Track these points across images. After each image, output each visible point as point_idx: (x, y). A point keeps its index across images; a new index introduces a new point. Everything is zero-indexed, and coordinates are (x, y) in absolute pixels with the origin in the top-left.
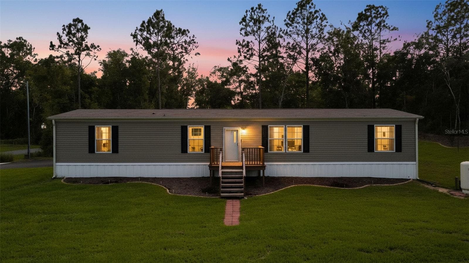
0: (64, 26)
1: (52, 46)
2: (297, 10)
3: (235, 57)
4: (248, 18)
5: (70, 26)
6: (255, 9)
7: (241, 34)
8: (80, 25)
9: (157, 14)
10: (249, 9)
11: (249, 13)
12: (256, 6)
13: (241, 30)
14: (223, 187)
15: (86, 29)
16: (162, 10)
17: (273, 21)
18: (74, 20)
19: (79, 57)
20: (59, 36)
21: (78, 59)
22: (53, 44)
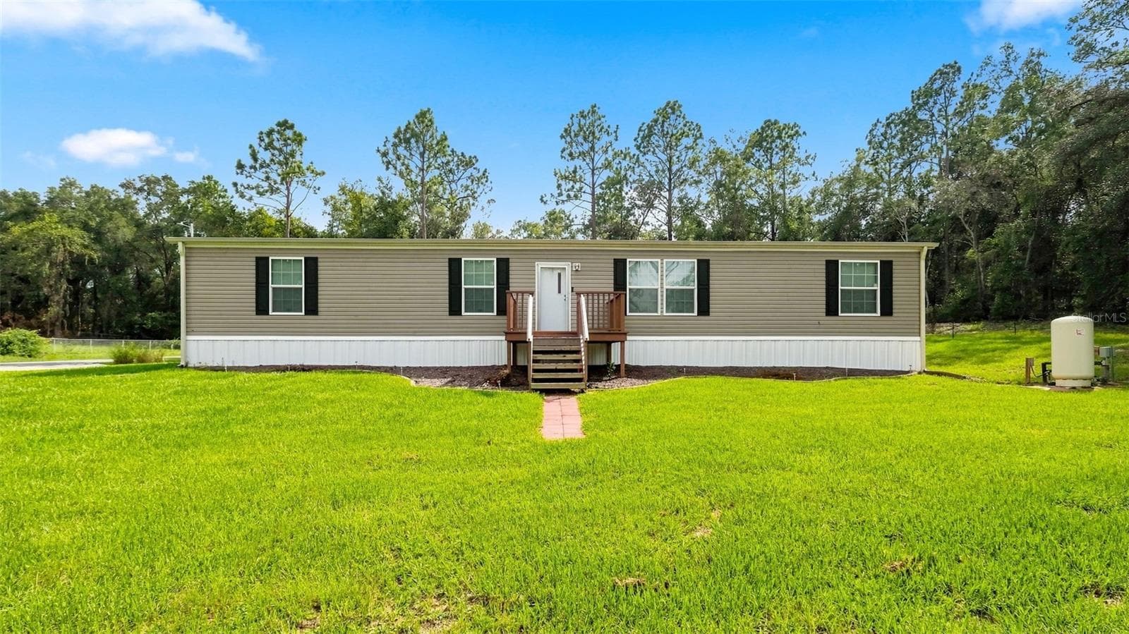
0: (261, 133)
1: (240, 166)
2: (656, 121)
3: (552, 195)
4: (575, 128)
5: (270, 133)
6: (586, 113)
7: (562, 157)
8: (289, 133)
9: (422, 116)
10: (576, 112)
11: (576, 120)
12: (587, 109)
13: (562, 152)
14: (535, 380)
15: (299, 139)
16: (429, 110)
17: (616, 132)
18: (279, 124)
19: (288, 189)
20: (254, 151)
21: (286, 192)
22: (243, 163)
